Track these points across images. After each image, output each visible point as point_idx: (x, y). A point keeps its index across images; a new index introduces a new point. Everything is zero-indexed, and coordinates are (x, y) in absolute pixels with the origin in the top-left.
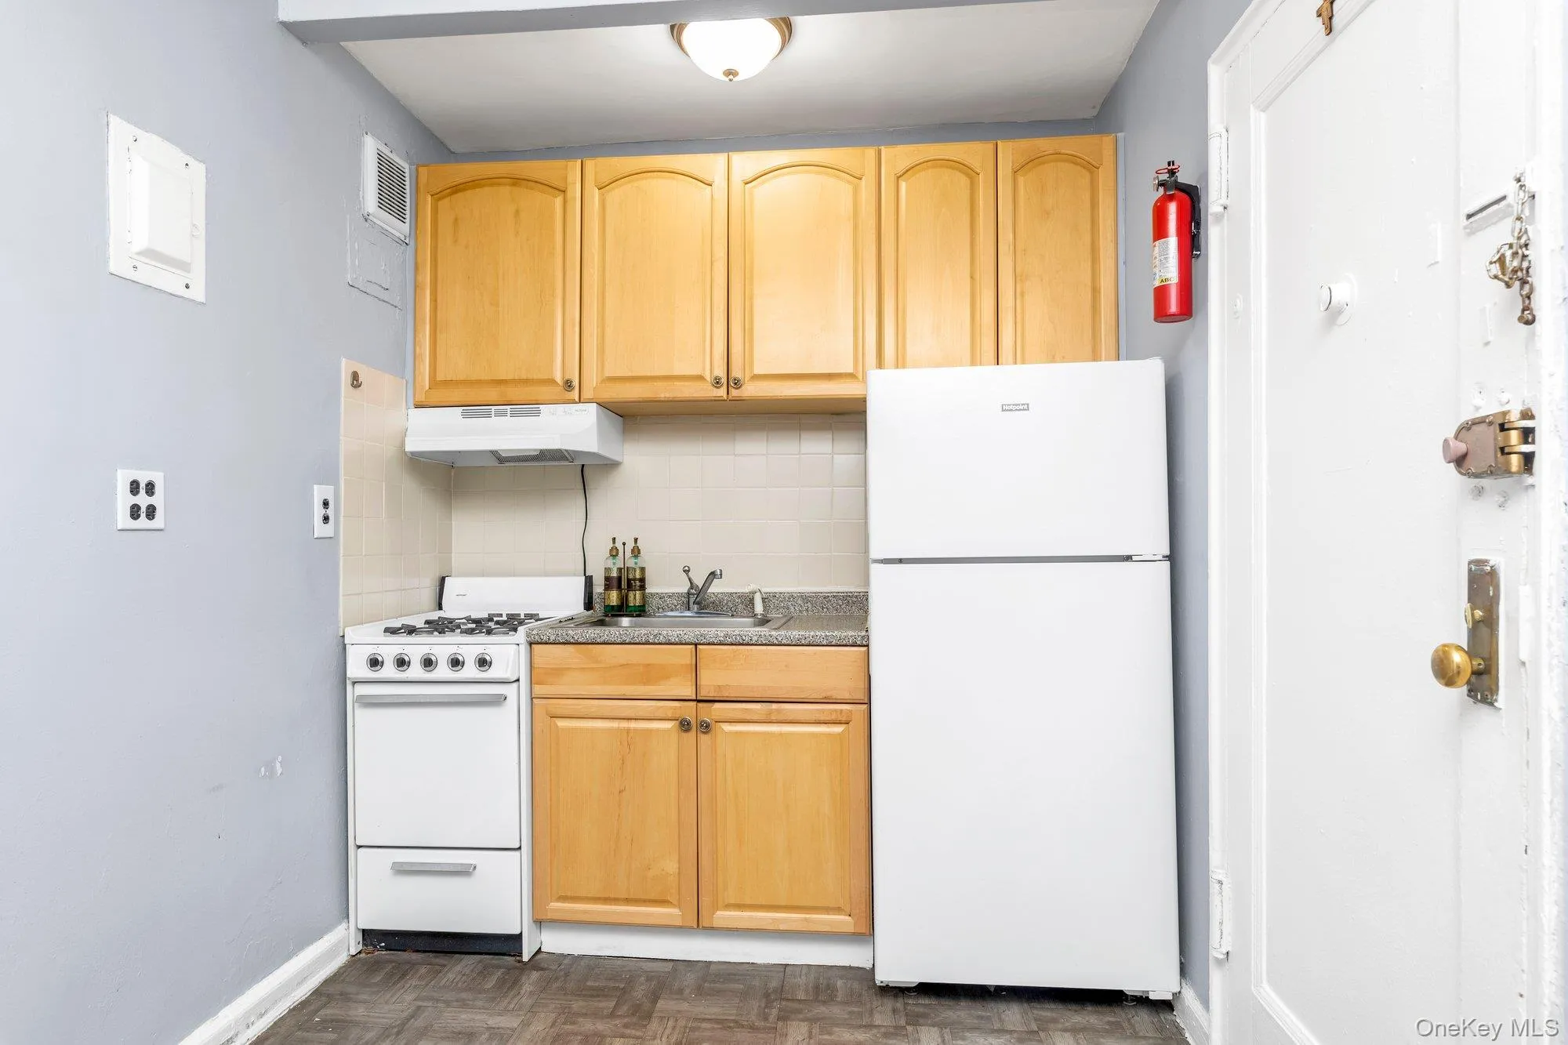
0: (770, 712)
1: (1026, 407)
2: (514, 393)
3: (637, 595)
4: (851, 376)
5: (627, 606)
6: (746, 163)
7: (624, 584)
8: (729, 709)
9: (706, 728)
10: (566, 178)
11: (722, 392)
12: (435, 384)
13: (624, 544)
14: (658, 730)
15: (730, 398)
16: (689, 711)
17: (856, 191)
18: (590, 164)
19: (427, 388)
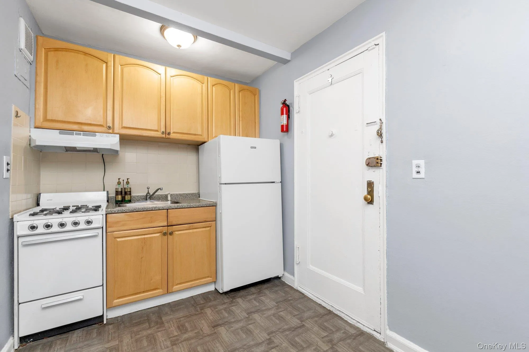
0: (190, 226)
1: (255, 148)
2: (86, 128)
3: (129, 197)
4: (201, 135)
5: (125, 200)
6: (172, 71)
7: (123, 193)
8: (178, 227)
9: (171, 234)
10: (108, 59)
11: (164, 136)
12: (46, 120)
13: (123, 180)
14: (155, 237)
15: (166, 137)
16: (165, 230)
17: (202, 86)
18: (117, 57)
19: (42, 121)
